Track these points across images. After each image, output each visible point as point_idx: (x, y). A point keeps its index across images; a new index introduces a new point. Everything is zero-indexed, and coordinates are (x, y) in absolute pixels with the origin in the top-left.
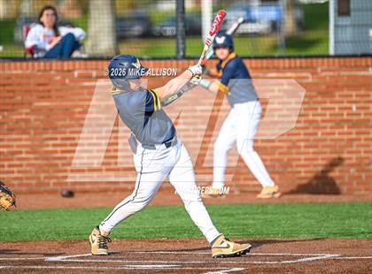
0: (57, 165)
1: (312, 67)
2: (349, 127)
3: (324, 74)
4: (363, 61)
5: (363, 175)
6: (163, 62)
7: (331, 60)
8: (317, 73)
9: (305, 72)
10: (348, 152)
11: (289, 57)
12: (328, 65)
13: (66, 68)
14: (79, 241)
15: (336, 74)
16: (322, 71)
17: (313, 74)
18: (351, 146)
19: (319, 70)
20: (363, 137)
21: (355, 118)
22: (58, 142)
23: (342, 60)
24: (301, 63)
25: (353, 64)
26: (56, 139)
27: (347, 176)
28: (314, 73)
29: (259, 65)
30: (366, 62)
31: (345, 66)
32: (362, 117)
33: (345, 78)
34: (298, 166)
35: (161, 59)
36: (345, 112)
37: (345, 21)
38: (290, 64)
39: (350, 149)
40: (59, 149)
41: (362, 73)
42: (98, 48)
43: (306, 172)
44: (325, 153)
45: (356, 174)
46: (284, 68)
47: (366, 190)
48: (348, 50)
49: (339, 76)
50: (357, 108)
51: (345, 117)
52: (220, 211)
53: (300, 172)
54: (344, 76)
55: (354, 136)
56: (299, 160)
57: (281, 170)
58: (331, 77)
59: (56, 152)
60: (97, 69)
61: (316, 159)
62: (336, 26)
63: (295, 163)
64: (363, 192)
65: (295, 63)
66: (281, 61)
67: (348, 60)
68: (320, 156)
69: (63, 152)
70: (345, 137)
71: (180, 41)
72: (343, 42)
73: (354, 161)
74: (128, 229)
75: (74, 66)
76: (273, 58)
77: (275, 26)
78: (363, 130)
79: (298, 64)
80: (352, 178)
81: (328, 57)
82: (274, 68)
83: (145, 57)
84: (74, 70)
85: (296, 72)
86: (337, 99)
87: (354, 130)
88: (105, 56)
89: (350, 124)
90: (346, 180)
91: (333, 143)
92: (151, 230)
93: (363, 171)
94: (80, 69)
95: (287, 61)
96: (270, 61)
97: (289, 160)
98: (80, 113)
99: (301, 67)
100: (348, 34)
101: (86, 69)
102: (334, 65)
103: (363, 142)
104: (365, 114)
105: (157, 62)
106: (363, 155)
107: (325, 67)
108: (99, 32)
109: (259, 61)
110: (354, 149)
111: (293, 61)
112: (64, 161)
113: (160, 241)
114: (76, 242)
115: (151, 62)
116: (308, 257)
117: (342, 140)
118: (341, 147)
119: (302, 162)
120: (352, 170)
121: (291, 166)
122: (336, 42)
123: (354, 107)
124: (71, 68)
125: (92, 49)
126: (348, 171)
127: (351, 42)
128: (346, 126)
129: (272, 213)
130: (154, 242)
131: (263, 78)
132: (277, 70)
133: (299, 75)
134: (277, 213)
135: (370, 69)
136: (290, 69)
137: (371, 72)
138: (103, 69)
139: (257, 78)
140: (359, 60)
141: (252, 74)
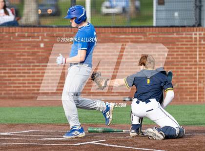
0: (6, 84)
1: (144, 33)
3: (151, 36)
6: (64, 29)
8: (146, 36)
9: (140, 35)
11: (132, 27)
12: (153, 31)
13: (11, 31)
14: (18, 125)
15: (156, 36)
16: (150, 34)
17: (144, 36)
19: (148, 34)
22: (7, 71)
23: (160, 29)
24: (138, 30)
25: (166, 31)
26: (6, 70)
29: (116, 31)
30: (173, 30)
31: (161, 32)
32: (170, 60)
35: (62, 27)
37: (162, 8)
38: (132, 30)
40: (7, 75)
41: (171, 36)
42: (29, 21)
46: (129, 33)
48: (163, 23)
49: (158, 37)
50: (168, 55)
54: (161, 37)
58: (154, 38)
59: (5, 76)
60: (28, 32)
62: (157, 11)
66: (127, 29)
67: (163, 28)
69: (9, 76)
72: (160, 19)
74: (44, 119)
75: (15, 30)
76: (123, 27)
77: (124, 10)
78: (171, 66)
79: (136, 31)
81: (153, 27)
82: (123, 32)
83: (54, 26)
84: (16, 32)
85: (135, 35)
88: (32, 25)
92: (56, 119)
94: (18, 32)
95: (130, 29)
96: (121, 29)
98: (18, 55)
99: (138, 32)
100: (163, 15)
101: (22, 32)
102: (155, 31)
104: (172, 58)
105: (60, 28)
107: (151, 33)
108: (29, 12)
109: (115, 29)
112: (10, 82)
113: (60, 125)
114: (16, 125)
115: (57, 29)
122: (156, 19)
124: (14, 31)
125: (25, 21)
127: (165, 19)
130: (58, 126)
131: (118, 38)
132: (125, 33)
133: (137, 36)
134: (124, 111)
135: (175, 34)
136: (132, 33)
137: (175, 36)
138: (31, 32)
139: (114, 38)
140: (169, 29)
141: (112, 36)
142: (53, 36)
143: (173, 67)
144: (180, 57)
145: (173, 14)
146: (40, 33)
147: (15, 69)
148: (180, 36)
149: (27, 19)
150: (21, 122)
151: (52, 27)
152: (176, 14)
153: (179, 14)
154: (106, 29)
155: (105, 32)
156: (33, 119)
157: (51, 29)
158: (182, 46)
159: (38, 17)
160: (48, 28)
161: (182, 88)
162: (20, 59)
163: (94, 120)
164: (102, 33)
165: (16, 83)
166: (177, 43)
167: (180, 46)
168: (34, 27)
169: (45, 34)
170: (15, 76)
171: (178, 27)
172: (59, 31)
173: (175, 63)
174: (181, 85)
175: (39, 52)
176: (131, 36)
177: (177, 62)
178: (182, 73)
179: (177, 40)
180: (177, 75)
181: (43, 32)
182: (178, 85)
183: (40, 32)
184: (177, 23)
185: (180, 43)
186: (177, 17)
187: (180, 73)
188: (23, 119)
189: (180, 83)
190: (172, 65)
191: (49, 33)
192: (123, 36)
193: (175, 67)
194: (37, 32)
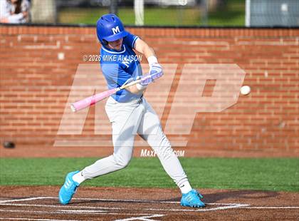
1: (230, 37)
2: (261, 91)
3: (240, 43)
4: (275, 32)
5: (273, 134)
7: (247, 31)
8: (234, 42)
9: (224, 41)
10: (260, 114)
11: (210, 28)
12: (244, 35)
13: (10, 33)
14: (18, 187)
15: (250, 43)
16: (239, 40)
17: (230, 43)
18: (263, 108)
19: (236, 39)
20: (273, 100)
21: (266, 83)
22: (2, 98)
23: (256, 31)
24: (220, 33)
25: (266, 35)
27: (258, 134)
28: (232, 42)
29: (183, 34)
30: (278, 33)
31: (259, 36)
32: (273, 82)
33: (259, 48)
34: (215, 125)
36: (258, 78)
38: (210, 33)
39: (261, 111)
40: (2, 105)
41: (274, 43)
42: (40, 15)
43: (222, 130)
44: (239, 114)
45: (267, 133)
46: (205, 37)
47: (275, 147)
48: (262, 22)
49: (254, 45)
50: (269, 74)
51: (258, 82)
52: (145, 163)
53: (216, 130)
54: (257, 46)
55: (265, 99)
56: (216, 119)
57: (200, 128)
58: (246, 46)
60: (38, 34)
61: (232, 119)
63: (212, 122)
64: (272, 149)
65: (215, 33)
66: (202, 31)
67: (262, 31)
68: (235, 117)
69: (6, 107)
70: (258, 100)
71: (113, 11)
72: (258, 15)
73: (265, 121)
75: (18, 31)
76: (195, 27)
78: (273, 94)
79: (217, 34)
80: (263, 136)
81: (244, 28)
82: (196, 37)
83: (81, 24)
84: (17, 35)
85: (216, 41)
86: (251, 65)
87: (266, 94)
88: (46, 23)
89: (262, 88)
90: (258, 138)
91: (246, 105)
93: (273, 130)
94: (23, 33)
95: (207, 31)
96: (193, 31)
97: (207, 119)
98: (22, 73)
99: (220, 37)
100: (262, 8)
101: (28, 34)
102: (249, 35)
103: (273, 105)
104: (276, 80)
106: (273, 116)
107: (241, 37)
109: (183, 31)
110: (266, 111)
111: (213, 31)
112: (7, 116)
113: (89, 189)
114: (14, 188)
115: (87, 29)
116: (221, 206)
117: (255, 102)
118: (253, 108)
119: (219, 122)
120: (263, 130)
121: (209, 125)
122: (252, 15)
123: (266, 73)
124: (15, 33)
126: (260, 131)
127: (265, 15)
128: (258, 90)
129: (191, 167)
130: (84, 190)
131: (187, 46)
132: (198, 38)
133: (218, 43)
134: (195, 167)
135: (282, 40)
136: (210, 38)
137: (281, 42)
138: (43, 35)
139: (180, 45)
140: (271, 31)
141: (176, 42)
142: (80, 42)
143: (277, 94)
144: (289, 78)
145: (280, 7)
146: (58, 37)
147: (16, 96)
148: (291, 43)
149: (37, 14)
150: (23, 184)
151: (77, 26)
152: (284, 7)
153: (289, 8)
154: (168, 30)
155: (165, 36)
156: (44, 178)
157: (77, 29)
158: (293, 61)
159: (55, 10)
160: (71, 29)
161: (294, 131)
162: (24, 78)
163: (144, 181)
164: (161, 36)
165: (16, 119)
166: (285, 55)
167: (289, 60)
168: (49, 25)
169: (67, 38)
170: (15, 107)
171: (287, 28)
172: (89, 33)
173: (281, 88)
174: (291, 125)
175: (55, 67)
176: (209, 43)
177: (284, 86)
178: (293, 105)
179: (286, 49)
180: (284, 108)
181: (64, 34)
182: (286, 125)
183: (58, 34)
184: (284, 22)
185: (289, 56)
186: (285, 12)
187: (289, 105)
188: (27, 179)
189: (289, 122)
190: (277, 91)
191: (74, 36)
192: (195, 43)
193: (281, 95)
194: (54, 35)
